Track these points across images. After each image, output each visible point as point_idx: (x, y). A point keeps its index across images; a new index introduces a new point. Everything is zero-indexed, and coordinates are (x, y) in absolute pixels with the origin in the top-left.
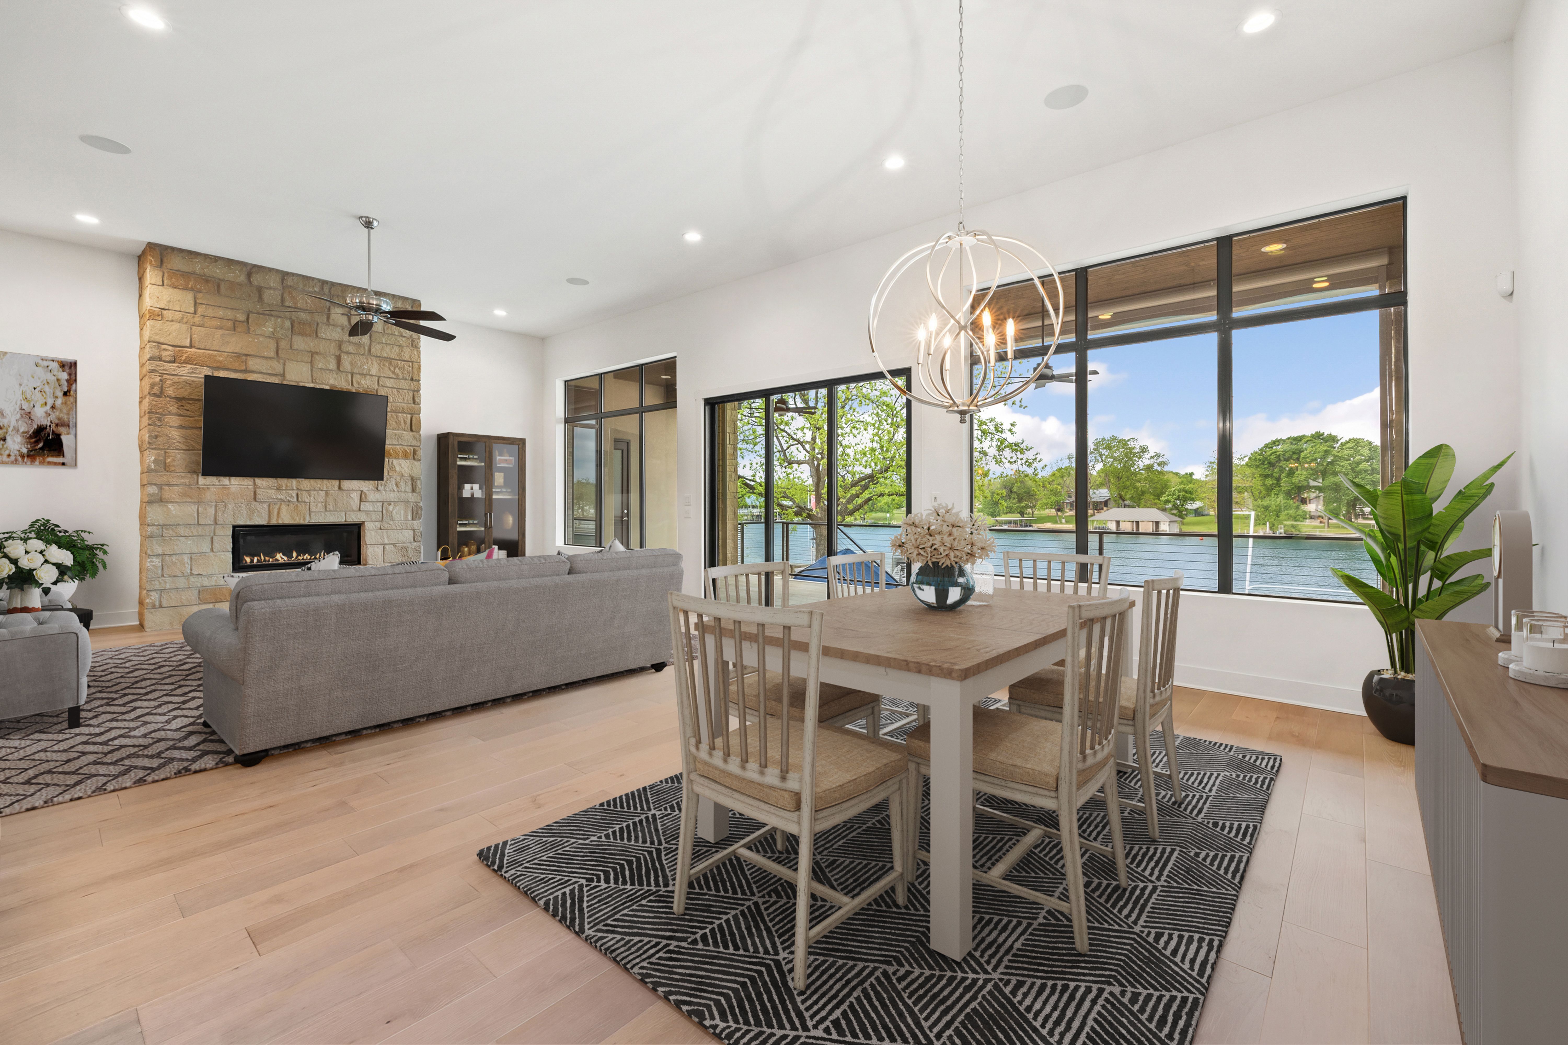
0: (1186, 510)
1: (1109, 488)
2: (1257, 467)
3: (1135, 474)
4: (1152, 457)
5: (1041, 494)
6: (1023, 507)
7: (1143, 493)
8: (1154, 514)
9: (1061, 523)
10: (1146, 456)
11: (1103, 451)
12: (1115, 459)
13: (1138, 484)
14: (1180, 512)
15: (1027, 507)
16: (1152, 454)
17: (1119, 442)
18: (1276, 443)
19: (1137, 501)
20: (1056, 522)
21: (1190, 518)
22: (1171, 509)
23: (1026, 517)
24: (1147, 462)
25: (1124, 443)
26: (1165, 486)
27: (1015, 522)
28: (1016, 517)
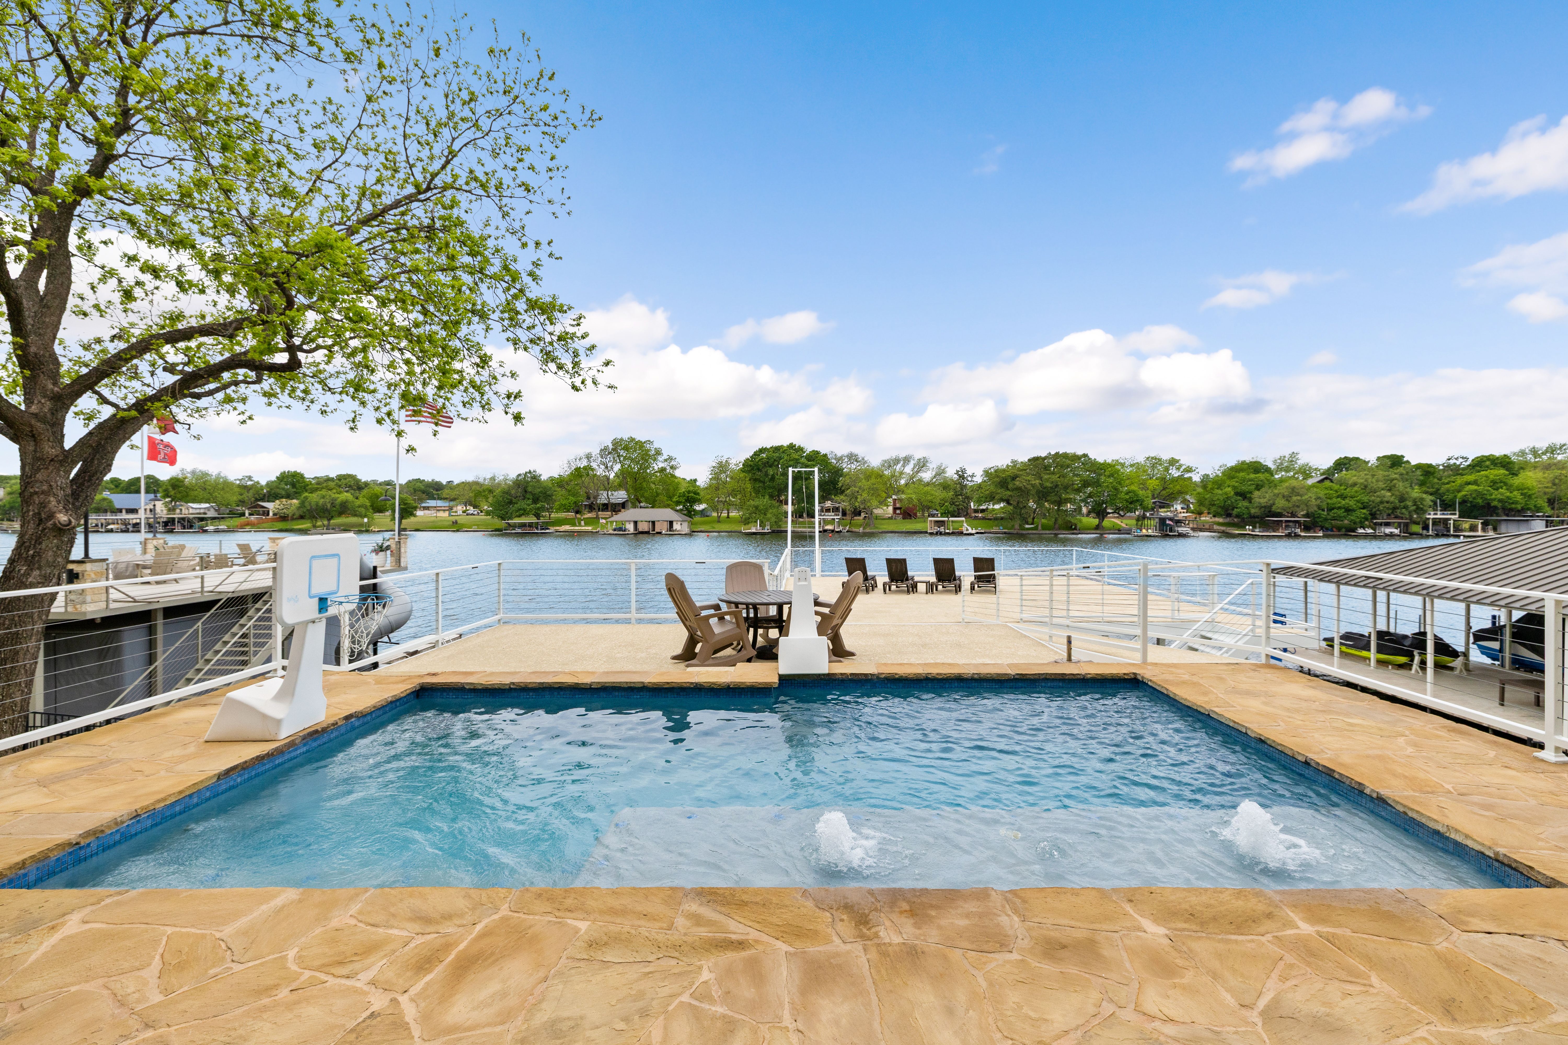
0: (694, 510)
1: (627, 491)
2: (749, 472)
3: (651, 475)
4: (666, 460)
5: (560, 495)
6: (538, 509)
7: (658, 495)
8: (666, 514)
9: (580, 525)
10: (661, 458)
11: (622, 452)
12: (632, 460)
13: (653, 486)
14: (689, 512)
15: (543, 509)
16: (665, 457)
17: (637, 443)
18: (762, 450)
19: (654, 503)
20: (574, 525)
21: (697, 519)
22: (681, 510)
23: (542, 520)
24: (661, 465)
25: (640, 445)
26: (676, 488)
27: (530, 525)
28: (533, 520)
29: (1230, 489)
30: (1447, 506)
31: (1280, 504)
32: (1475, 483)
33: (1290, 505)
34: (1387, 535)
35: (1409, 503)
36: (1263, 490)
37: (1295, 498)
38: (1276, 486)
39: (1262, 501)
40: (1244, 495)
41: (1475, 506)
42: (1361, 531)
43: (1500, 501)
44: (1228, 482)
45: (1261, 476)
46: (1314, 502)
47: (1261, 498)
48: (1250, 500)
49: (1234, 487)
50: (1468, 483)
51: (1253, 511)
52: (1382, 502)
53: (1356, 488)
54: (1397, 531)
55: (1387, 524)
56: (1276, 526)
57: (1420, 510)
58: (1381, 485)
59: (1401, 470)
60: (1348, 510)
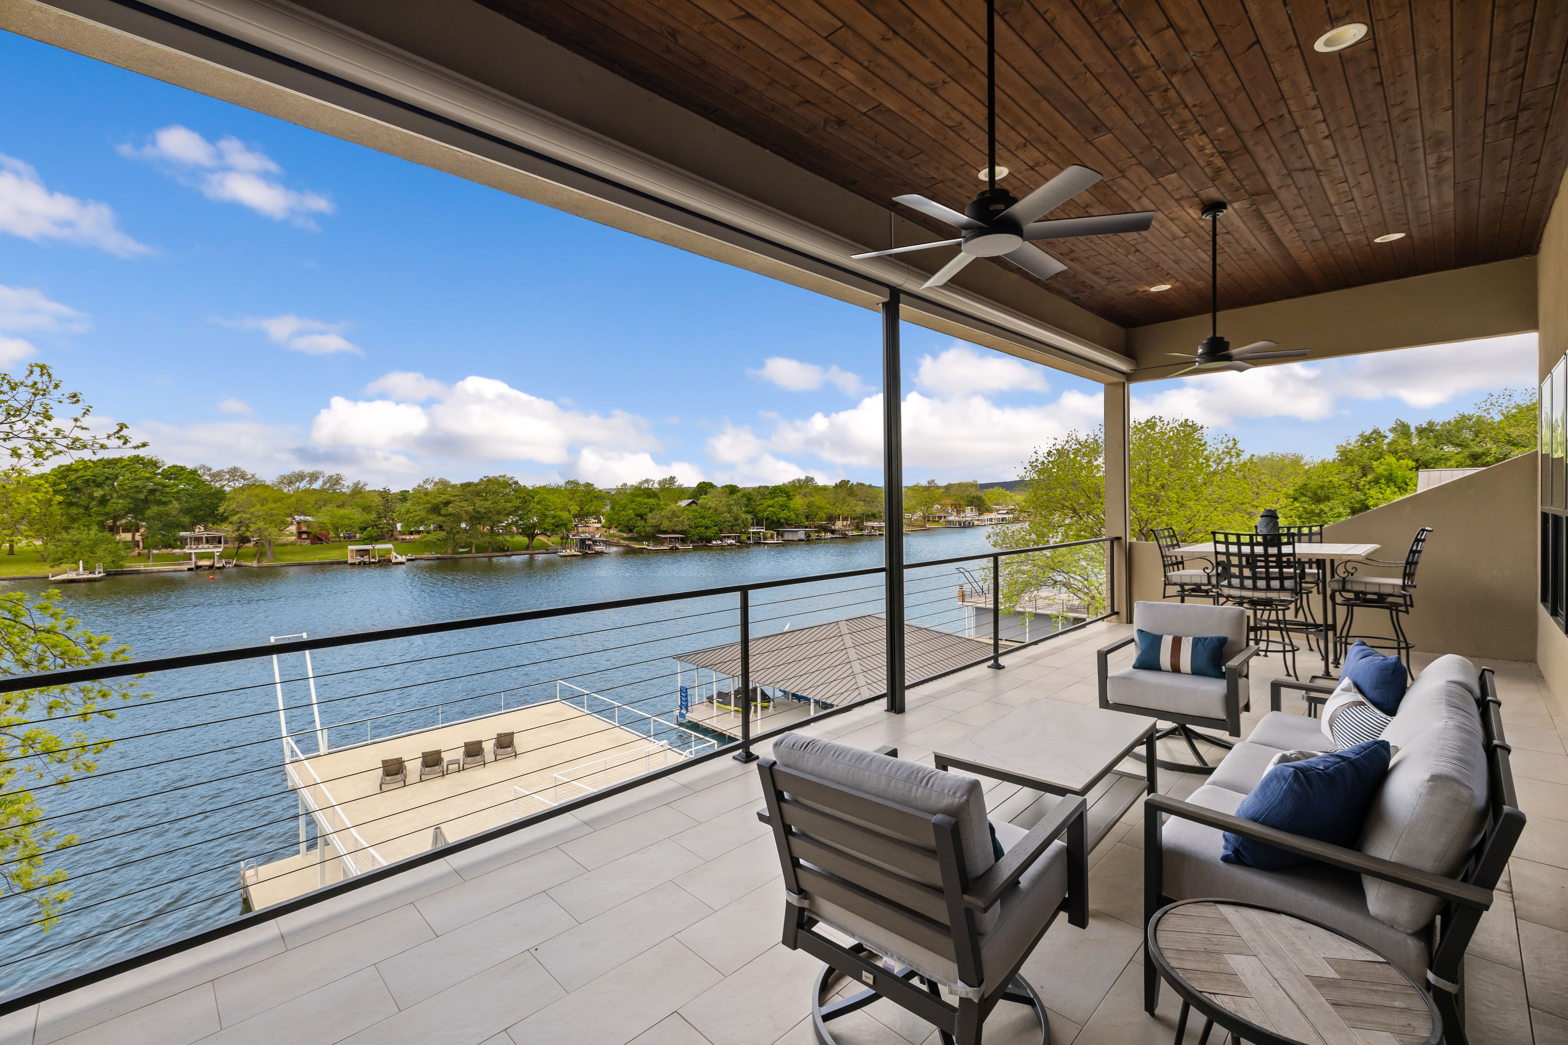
18: (83, 464)
29: (631, 511)
30: (759, 524)
31: (665, 525)
32: (772, 506)
33: (672, 524)
34: (729, 545)
35: (740, 522)
36: (654, 512)
37: (674, 519)
38: (662, 509)
39: (654, 521)
40: (641, 516)
41: (773, 521)
42: (714, 542)
43: (785, 519)
44: (630, 506)
45: (652, 501)
46: (686, 522)
47: (653, 519)
48: (646, 520)
49: (634, 510)
50: (769, 506)
51: (648, 529)
52: (725, 522)
53: (711, 511)
54: (733, 542)
55: (729, 537)
56: (661, 542)
57: (746, 526)
58: (725, 509)
59: (735, 497)
60: (706, 528)
